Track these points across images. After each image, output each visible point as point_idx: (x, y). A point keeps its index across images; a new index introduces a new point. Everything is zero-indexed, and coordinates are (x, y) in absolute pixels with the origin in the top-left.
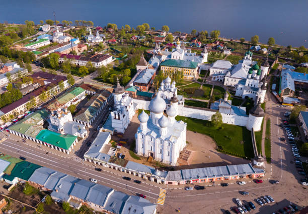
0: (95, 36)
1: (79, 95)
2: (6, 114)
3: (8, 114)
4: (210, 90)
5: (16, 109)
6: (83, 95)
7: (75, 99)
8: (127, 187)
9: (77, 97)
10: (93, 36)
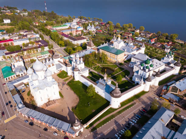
0: (92, 27)
1: (44, 55)
2: (7, 56)
3: (8, 55)
4: (118, 71)
5: (13, 54)
6: (47, 56)
7: (40, 56)
8: (5, 106)
9: (42, 56)
10: (90, 26)
